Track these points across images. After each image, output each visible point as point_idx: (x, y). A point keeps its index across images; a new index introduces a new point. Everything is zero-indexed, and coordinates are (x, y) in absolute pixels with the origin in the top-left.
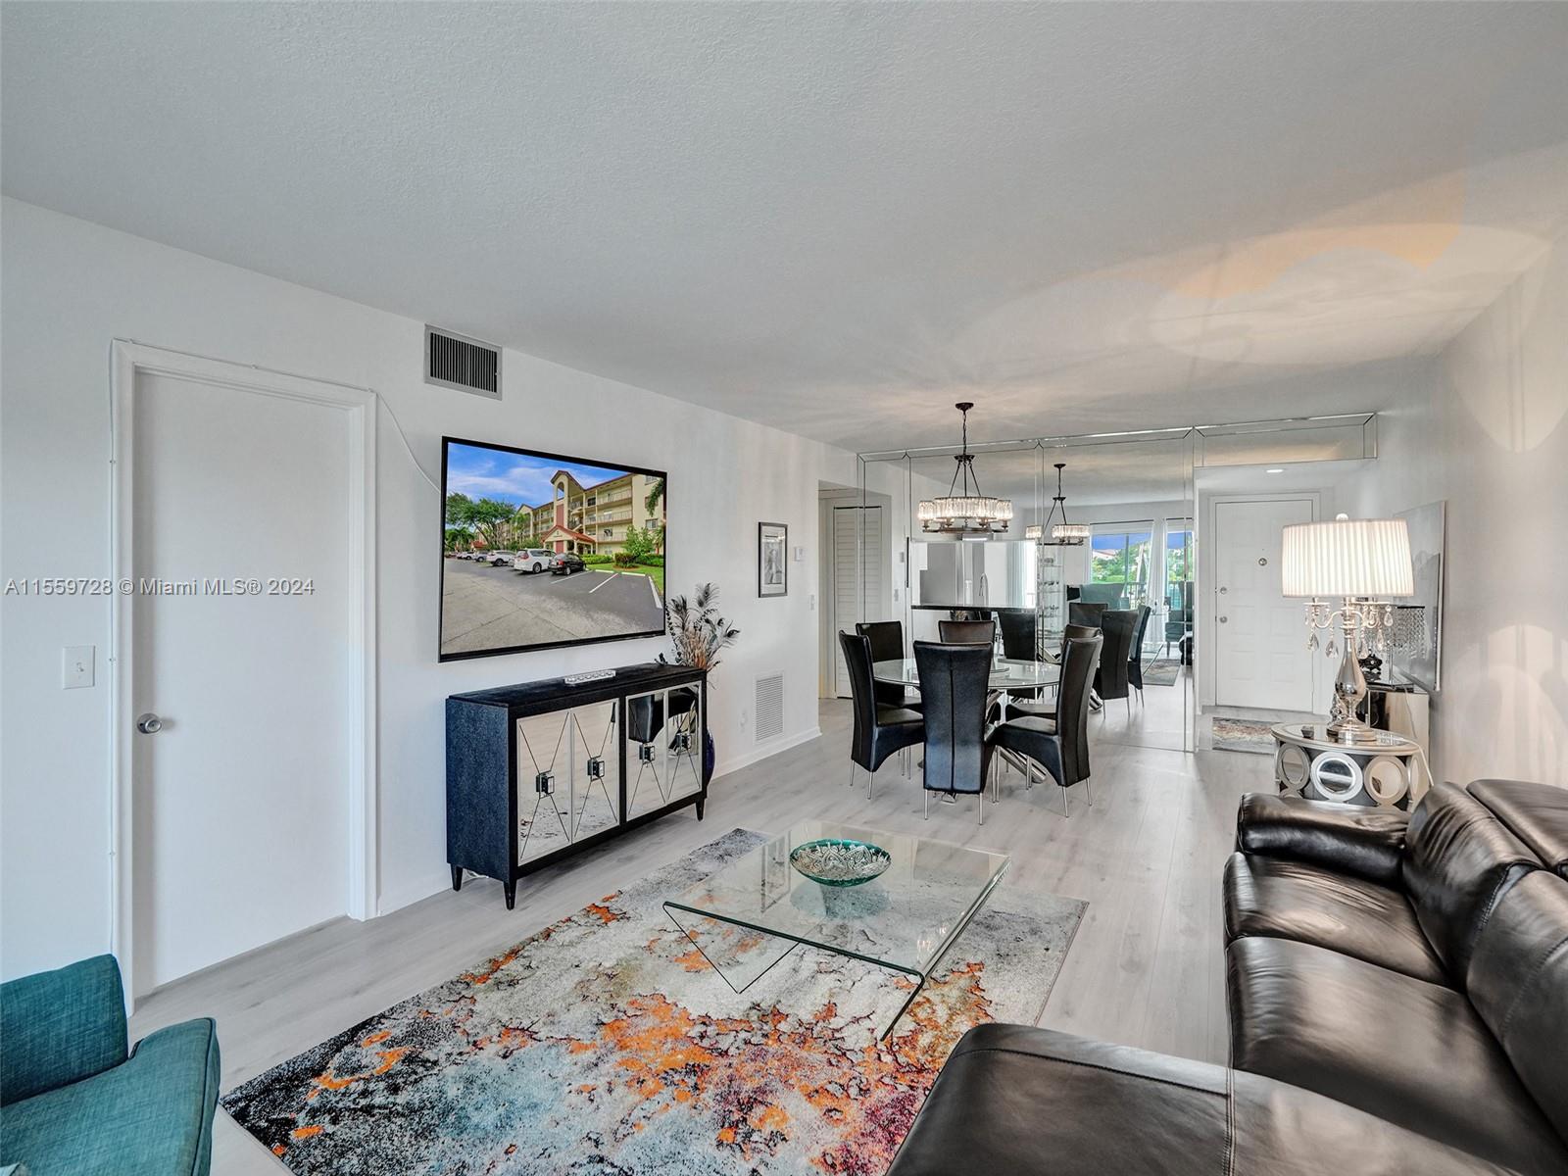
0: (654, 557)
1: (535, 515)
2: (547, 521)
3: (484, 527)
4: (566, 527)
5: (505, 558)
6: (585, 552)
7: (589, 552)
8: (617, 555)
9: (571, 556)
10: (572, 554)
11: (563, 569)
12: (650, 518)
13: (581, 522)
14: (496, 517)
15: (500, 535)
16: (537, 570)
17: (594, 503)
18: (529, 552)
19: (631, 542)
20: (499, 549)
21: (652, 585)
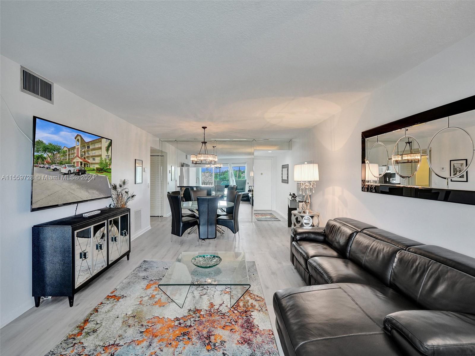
0: (108, 169)
1: (69, 151)
2: (73, 154)
3: (50, 154)
4: (80, 156)
5: (58, 167)
6: (86, 167)
7: (88, 166)
8: (97, 168)
9: (81, 168)
10: (82, 167)
11: (79, 173)
12: (107, 155)
13: (85, 155)
14: (54, 151)
15: (56, 158)
16: (69, 173)
17: (89, 148)
18: (66, 166)
19: (101, 163)
20: (55, 164)
21: (108, 179)
